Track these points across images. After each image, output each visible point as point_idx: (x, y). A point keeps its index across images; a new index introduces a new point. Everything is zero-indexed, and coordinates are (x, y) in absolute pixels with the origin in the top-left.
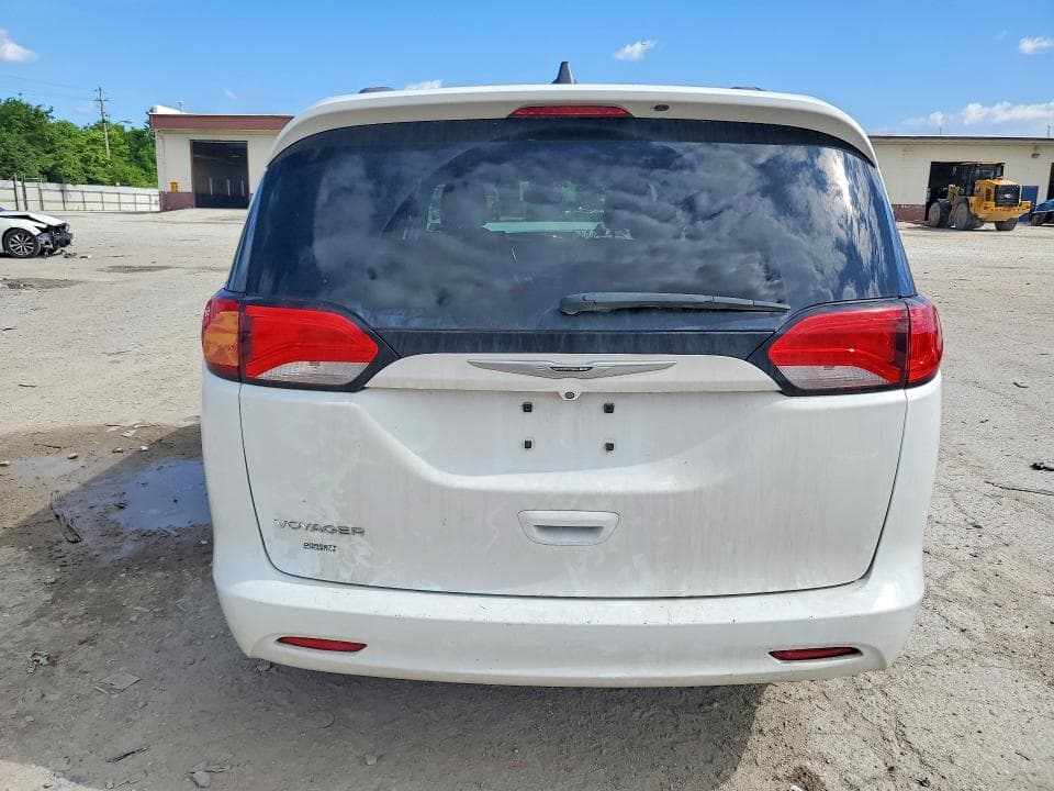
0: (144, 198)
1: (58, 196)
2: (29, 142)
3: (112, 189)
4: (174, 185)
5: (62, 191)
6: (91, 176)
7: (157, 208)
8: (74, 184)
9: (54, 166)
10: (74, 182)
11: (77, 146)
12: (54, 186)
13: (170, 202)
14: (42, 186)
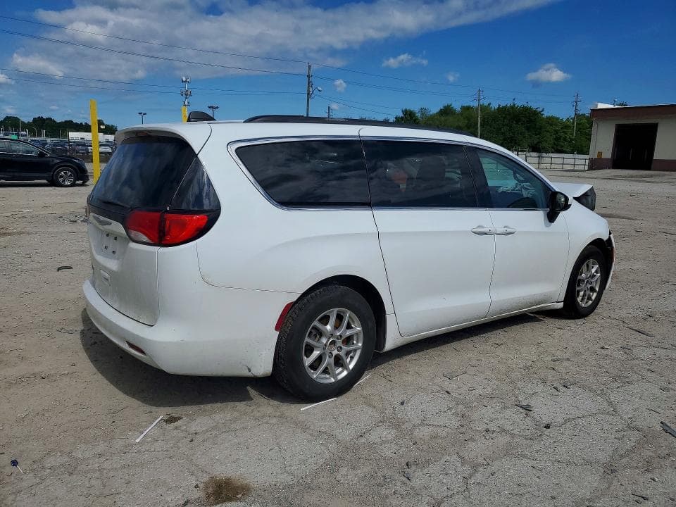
0: (582, 161)
1: (536, 160)
2: (528, 130)
3: (571, 156)
4: (600, 154)
5: (539, 157)
6: (559, 148)
7: (587, 167)
8: (546, 153)
9: (538, 142)
10: (547, 152)
11: (555, 131)
12: (535, 154)
13: (595, 165)
14: (528, 154)
